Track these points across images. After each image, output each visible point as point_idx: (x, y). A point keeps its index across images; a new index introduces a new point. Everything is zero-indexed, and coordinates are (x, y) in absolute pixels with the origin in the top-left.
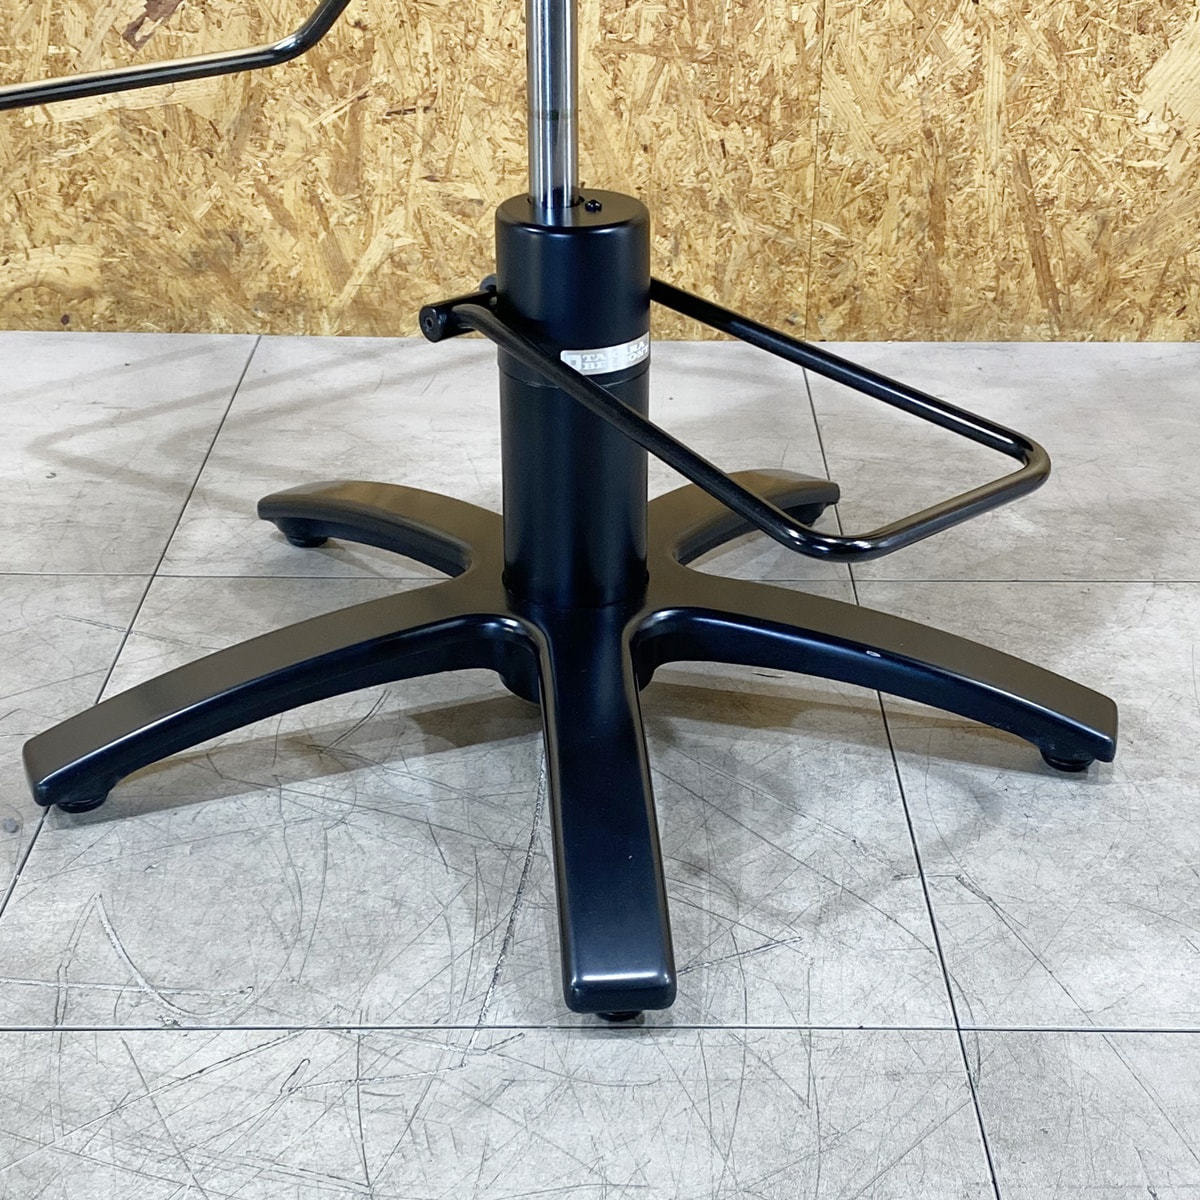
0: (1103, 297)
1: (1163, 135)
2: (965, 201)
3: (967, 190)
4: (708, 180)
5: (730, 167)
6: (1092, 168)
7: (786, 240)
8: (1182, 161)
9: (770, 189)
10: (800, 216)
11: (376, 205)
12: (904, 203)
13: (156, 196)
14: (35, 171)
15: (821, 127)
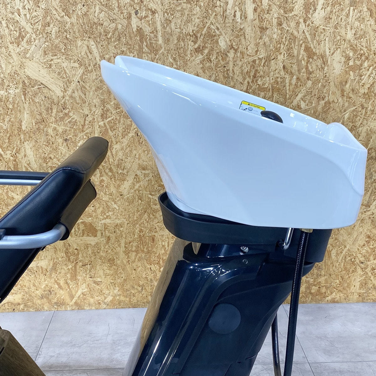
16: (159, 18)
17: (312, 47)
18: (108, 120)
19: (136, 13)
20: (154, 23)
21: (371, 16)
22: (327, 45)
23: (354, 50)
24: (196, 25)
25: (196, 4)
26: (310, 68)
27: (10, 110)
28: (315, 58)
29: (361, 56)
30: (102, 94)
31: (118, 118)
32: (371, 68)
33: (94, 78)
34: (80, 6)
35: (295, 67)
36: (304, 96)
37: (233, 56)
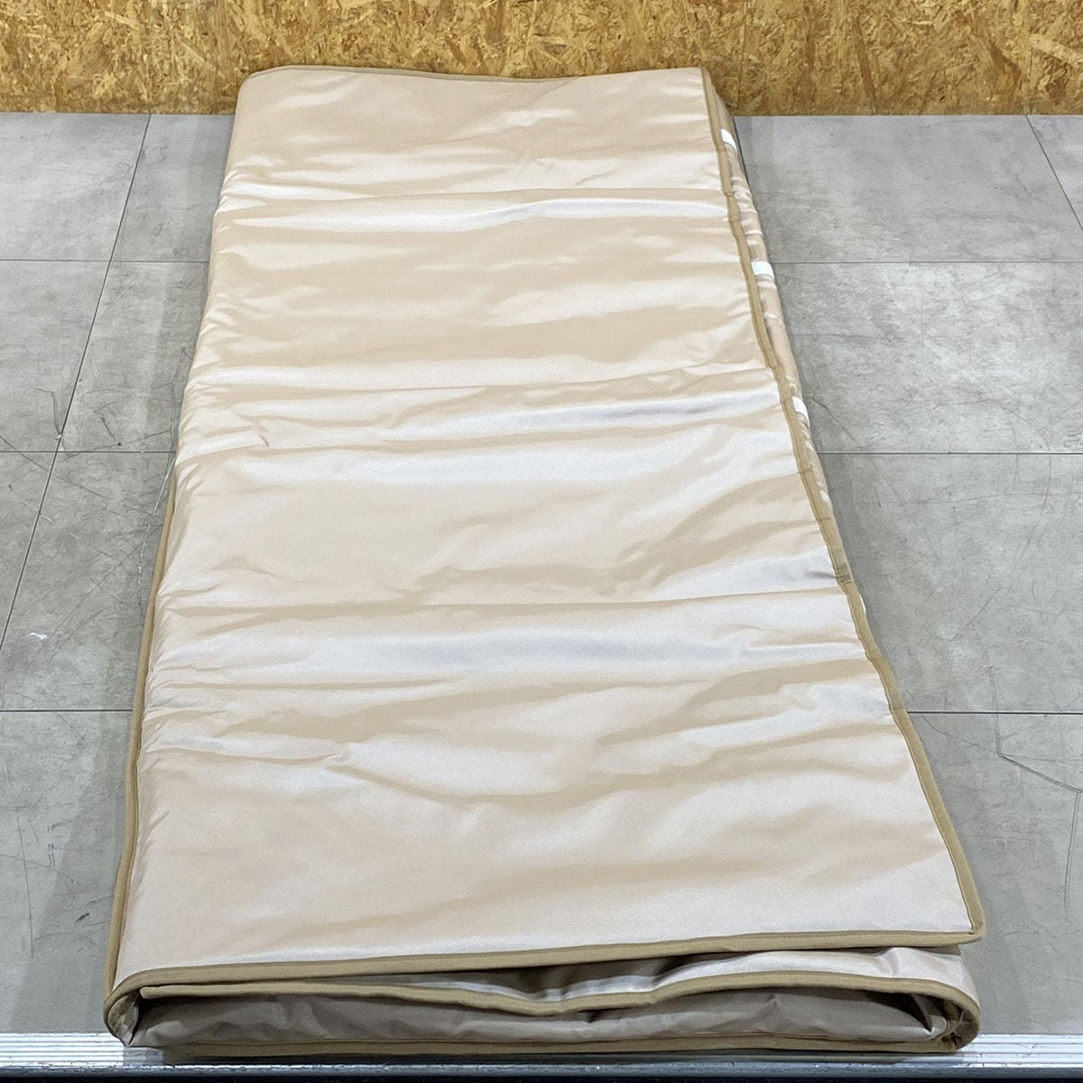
0: (900, 91)
1: (933, 8)
2: (826, 43)
3: (827, 37)
4: (686, 33)
5: (699, 26)
6: (894, 25)
7: (728, 64)
8: (943, 21)
9: (721, 38)
10: (736, 51)
11: (509, 48)
12: (792, 44)
13: (392, 46)
14: (330, 33)
15: (749, 6)
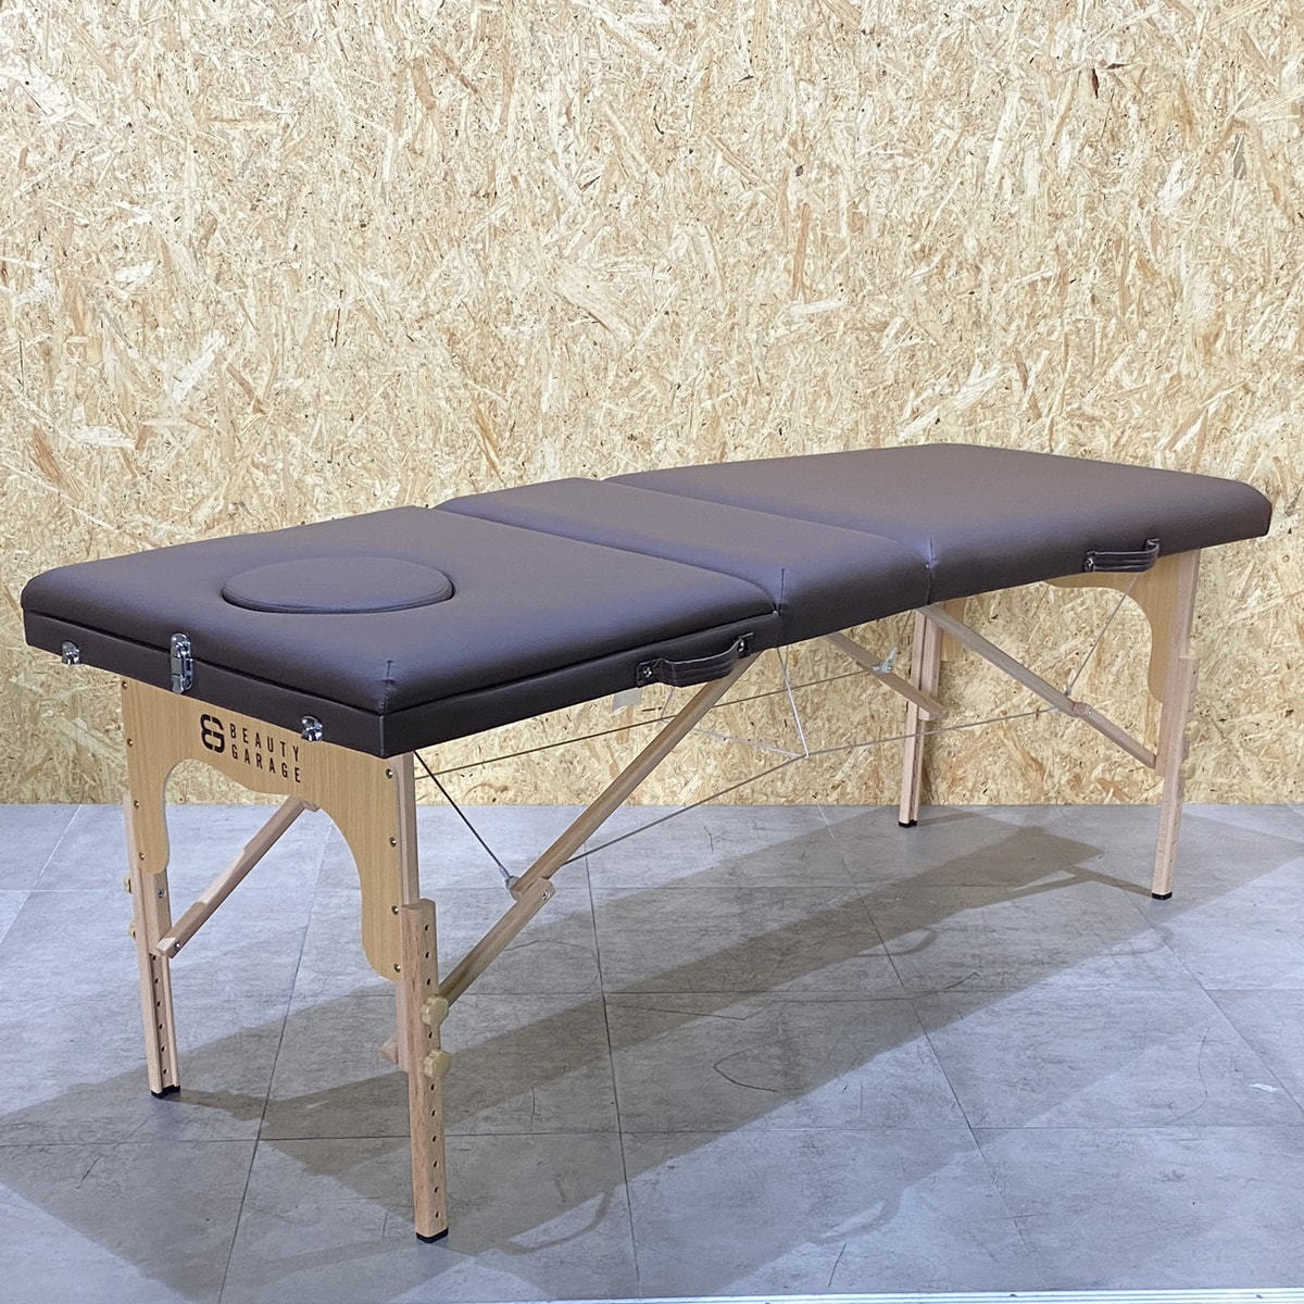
16: (845, 187)
17: (1153, 260)
18: (721, 397)
19: (799, 171)
20: (834, 195)
21: (1275, 200)
22: (1183, 256)
23: (1237, 270)
24: (920, 203)
25: (923, 160)
26: (1145, 304)
27: (519, 369)
28: (1158, 283)
29: (1249, 282)
30: (714, 341)
31: (743, 393)
32: (1269, 309)
33: (700, 306)
34: (683, 151)
35: (1116, 299)
36: (1129, 363)
37: (991, 268)
